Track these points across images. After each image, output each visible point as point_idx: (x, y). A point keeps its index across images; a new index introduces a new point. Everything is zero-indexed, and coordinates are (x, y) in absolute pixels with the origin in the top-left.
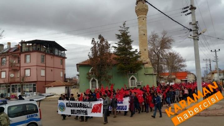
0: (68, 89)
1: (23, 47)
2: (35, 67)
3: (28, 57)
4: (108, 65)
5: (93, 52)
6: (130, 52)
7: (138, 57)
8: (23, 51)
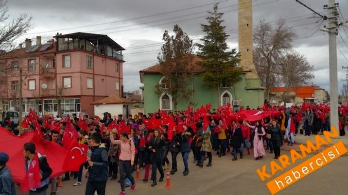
0: (127, 109)
1: (59, 43)
2: (79, 75)
3: (67, 58)
4: (188, 74)
5: (165, 53)
6: (224, 53)
7: (235, 61)
8: (60, 49)
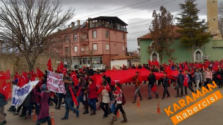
0: (130, 62)
1: (90, 24)
2: (101, 42)
3: (95, 32)
4: (170, 39)
5: (154, 25)
6: (196, 22)
7: (205, 28)
8: (90, 27)
